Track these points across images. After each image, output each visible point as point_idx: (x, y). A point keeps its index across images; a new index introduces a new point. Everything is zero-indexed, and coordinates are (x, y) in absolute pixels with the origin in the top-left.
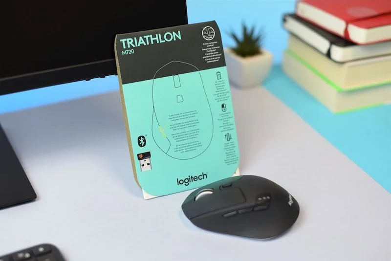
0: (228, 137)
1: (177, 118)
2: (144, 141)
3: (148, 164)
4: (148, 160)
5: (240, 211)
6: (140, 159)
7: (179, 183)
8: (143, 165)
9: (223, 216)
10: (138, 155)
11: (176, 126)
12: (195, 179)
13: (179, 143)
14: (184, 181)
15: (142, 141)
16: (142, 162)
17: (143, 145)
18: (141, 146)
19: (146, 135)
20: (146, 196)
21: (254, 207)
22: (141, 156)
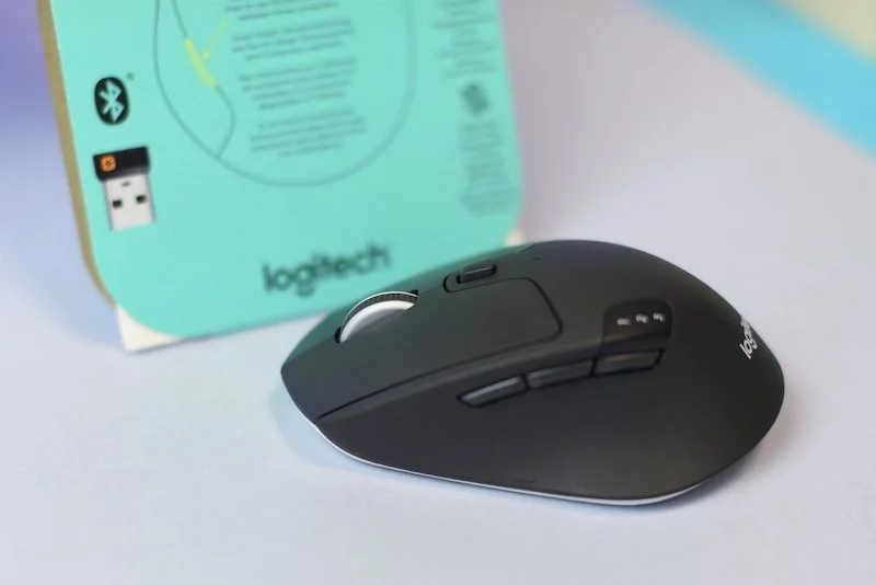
0: (475, 98)
1: (262, 10)
2: (123, 98)
3: (140, 199)
4: (136, 182)
5: (534, 377)
6: (103, 175)
7: (271, 281)
8: (117, 204)
9: (459, 398)
10: (97, 159)
11: (257, 40)
12: (339, 267)
13: (268, 116)
14: (292, 277)
15: (111, 99)
16: (115, 187)
17: (115, 115)
18: (106, 118)
19: (130, 76)
20: (134, 334)
21: (596, 356)
22: (109, 165)
